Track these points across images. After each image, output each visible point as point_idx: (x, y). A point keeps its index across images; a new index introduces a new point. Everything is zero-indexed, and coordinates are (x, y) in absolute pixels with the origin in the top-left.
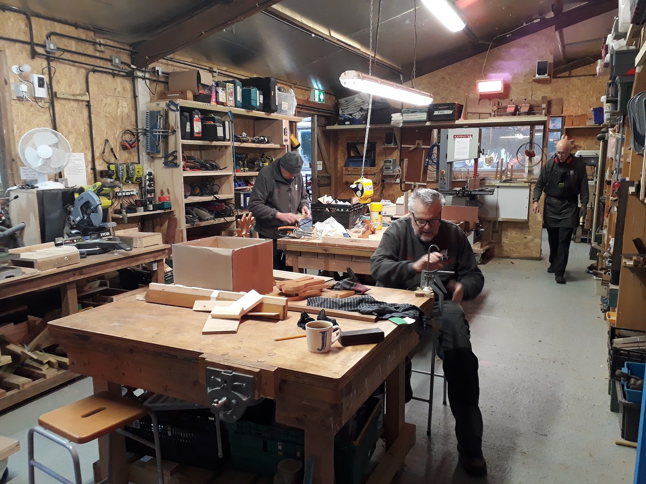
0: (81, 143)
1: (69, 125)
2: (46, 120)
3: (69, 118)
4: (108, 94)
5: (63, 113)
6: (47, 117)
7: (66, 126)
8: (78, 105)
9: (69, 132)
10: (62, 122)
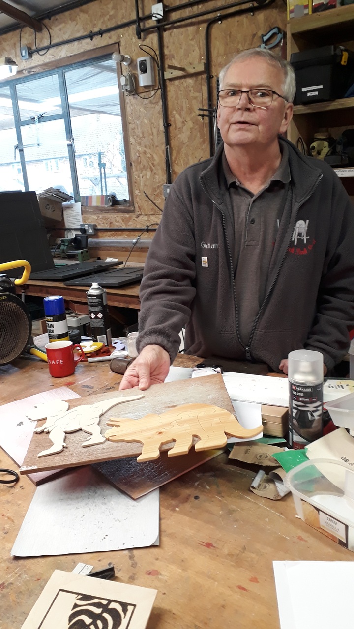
0: (198, 135)
1: (183, 113)
2: (159, 112)
3: (184, 103)
4: (241, 49)
5: (177, 98)
6: (159, 106)
7: (180, 115)
8: (196, 81)
9: (183, 122)
10: (176, 111)
